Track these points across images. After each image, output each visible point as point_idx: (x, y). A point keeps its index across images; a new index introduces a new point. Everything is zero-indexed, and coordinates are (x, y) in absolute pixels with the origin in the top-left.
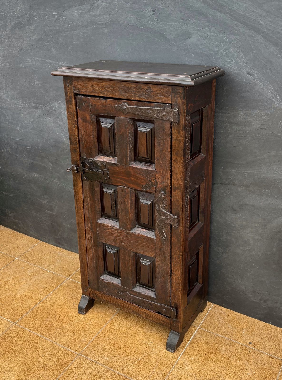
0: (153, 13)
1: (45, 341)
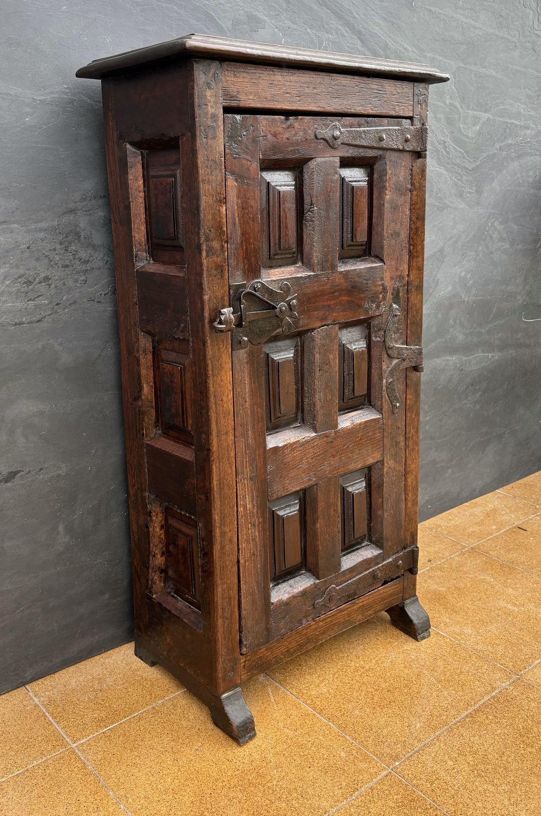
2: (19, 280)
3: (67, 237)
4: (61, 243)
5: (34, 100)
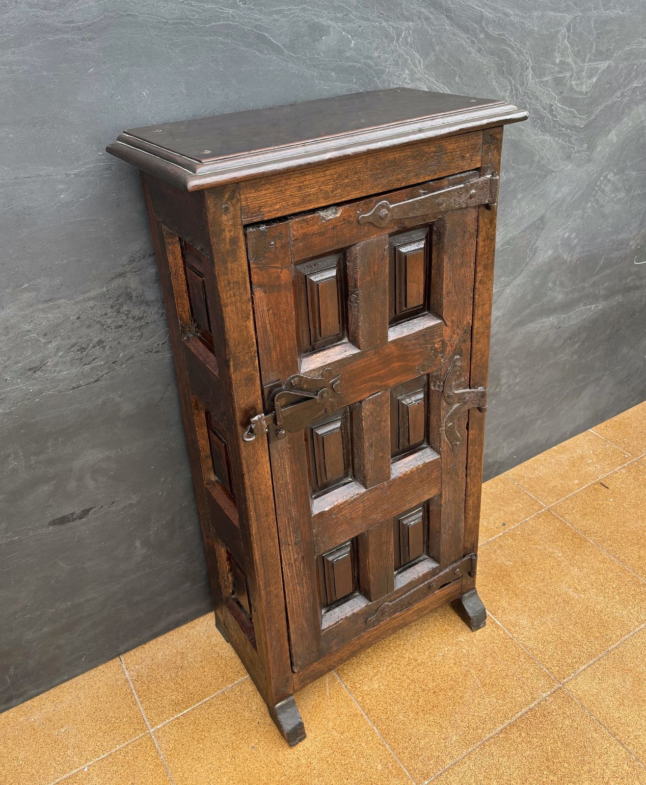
2: (72, 349)
3: (117, 300)
4: (112, 307)
5: (67, 175)
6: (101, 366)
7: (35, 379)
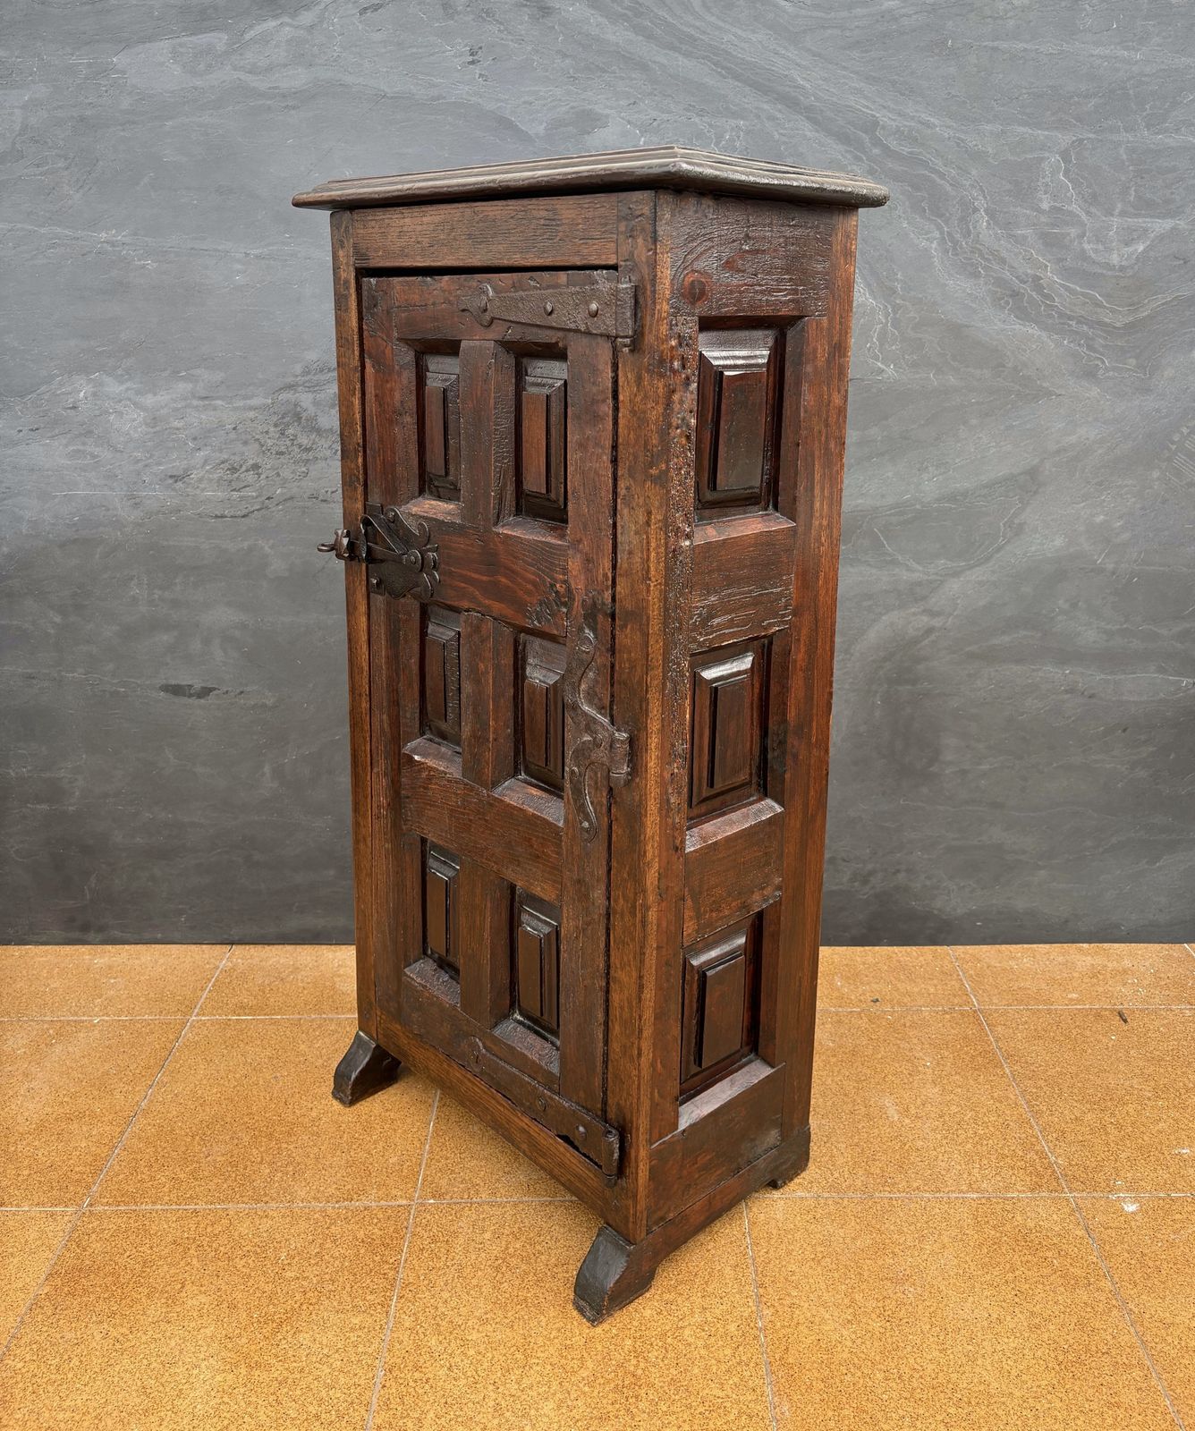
0: (470, 59)
1: (256, 1213)
2: (222, 466)
5: (247, 255)
6: (253, 498)
7: (174, 490)
